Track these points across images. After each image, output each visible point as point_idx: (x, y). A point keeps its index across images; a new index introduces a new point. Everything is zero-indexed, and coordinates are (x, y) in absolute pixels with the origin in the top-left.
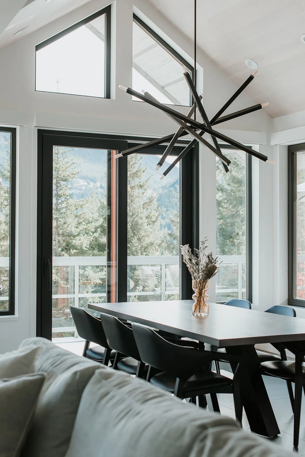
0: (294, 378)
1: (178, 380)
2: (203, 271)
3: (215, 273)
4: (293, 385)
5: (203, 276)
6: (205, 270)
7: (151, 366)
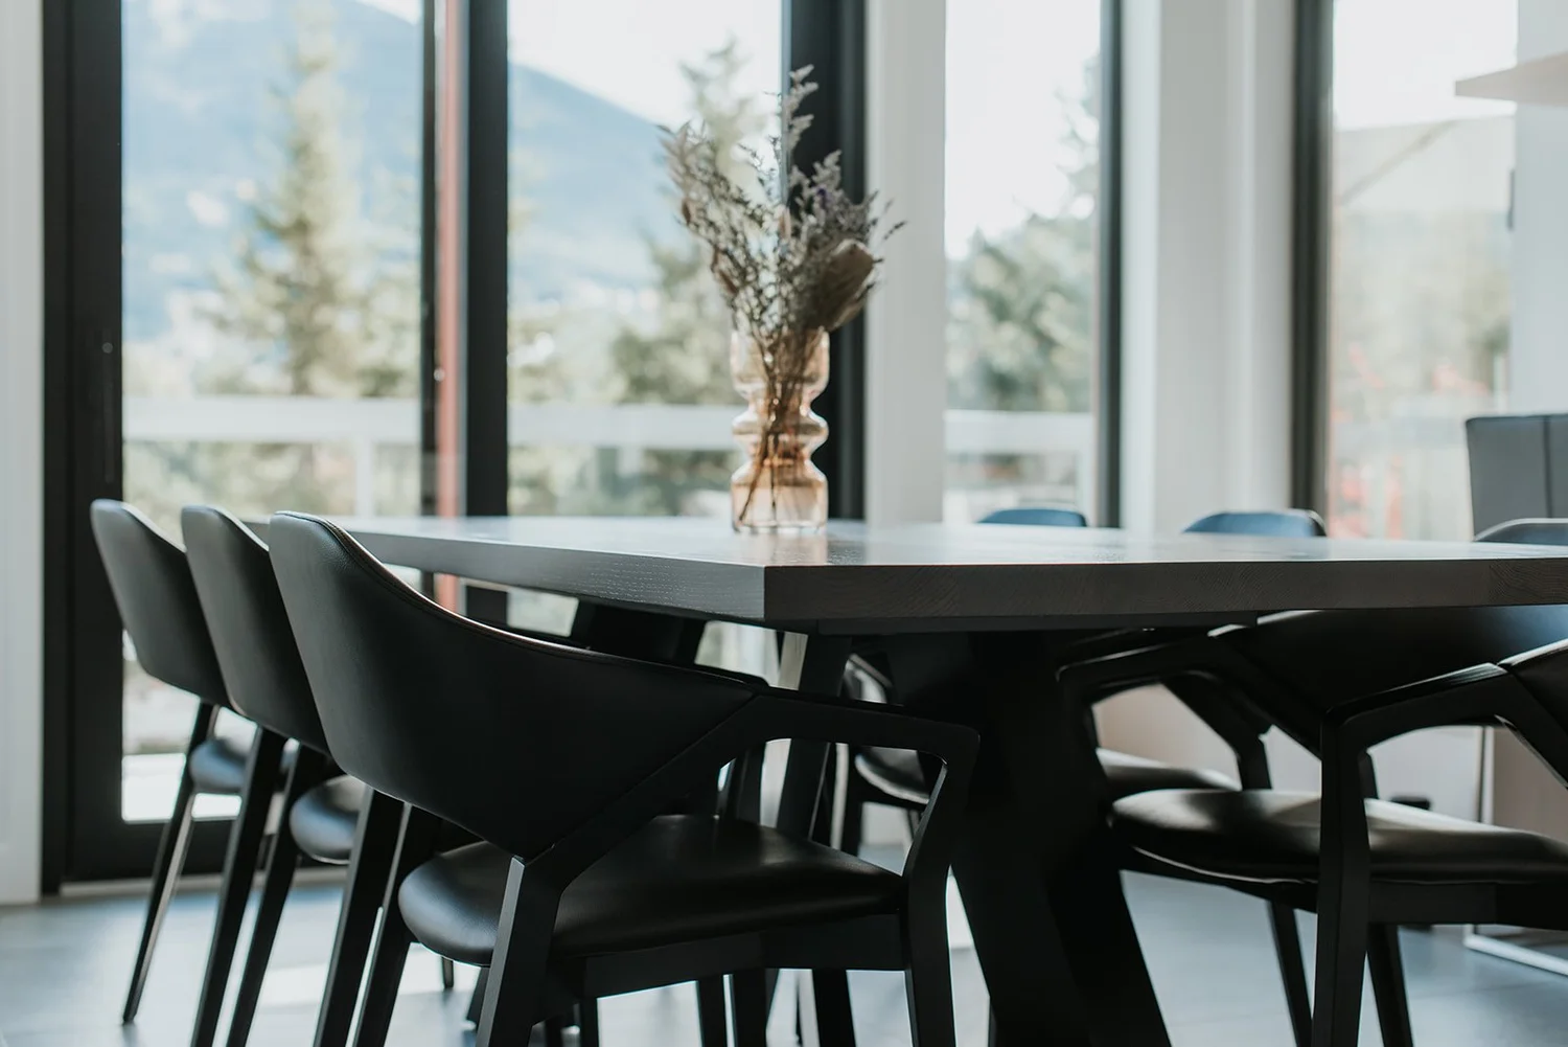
0: (1314, 882)
1: (517, 867)
2: (786, 276)
3: (858, 295)
4: (1307, 924)
5: (787, 301)
6: (798, 271)
7: (413, 808)
